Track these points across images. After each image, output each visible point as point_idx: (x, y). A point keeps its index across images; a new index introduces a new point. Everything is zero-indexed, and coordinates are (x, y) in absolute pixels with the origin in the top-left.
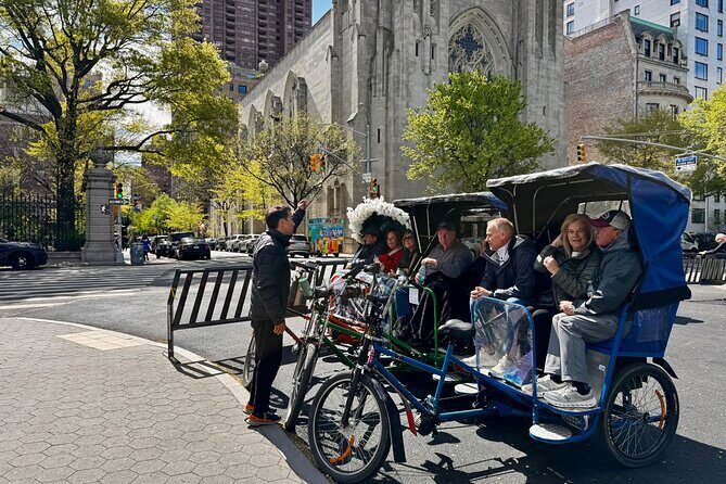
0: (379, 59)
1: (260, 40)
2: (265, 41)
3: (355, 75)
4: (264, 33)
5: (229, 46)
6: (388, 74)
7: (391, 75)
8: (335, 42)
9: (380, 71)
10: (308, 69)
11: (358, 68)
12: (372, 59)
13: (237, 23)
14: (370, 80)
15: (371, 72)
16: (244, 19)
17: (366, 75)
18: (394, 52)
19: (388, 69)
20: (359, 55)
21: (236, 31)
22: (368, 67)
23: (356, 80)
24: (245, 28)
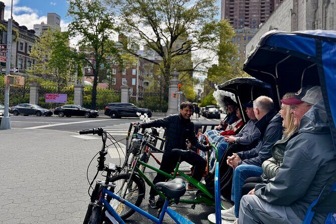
0: (320, 10)
1: (262, 14)
2: (264, 14)
3: (305, 21)
4: (263, 11)
5: (246, 20)
6: (326, 17)
7: (328, 18)
8: (294, 6)
9: (320, 17)
10: (280, 22)
11: (307, 17)
12: (316, 11)
13: (250, 9)
14: (314, 23)
15: (315, 18)
16: (254, 6)
17: (312, 20)
18: (330, 5)
19: (326, 15)
20: (307, 10)
21: (250, 12)
22: (313, 16)
23: (305, 24)
24: (254, 10)
